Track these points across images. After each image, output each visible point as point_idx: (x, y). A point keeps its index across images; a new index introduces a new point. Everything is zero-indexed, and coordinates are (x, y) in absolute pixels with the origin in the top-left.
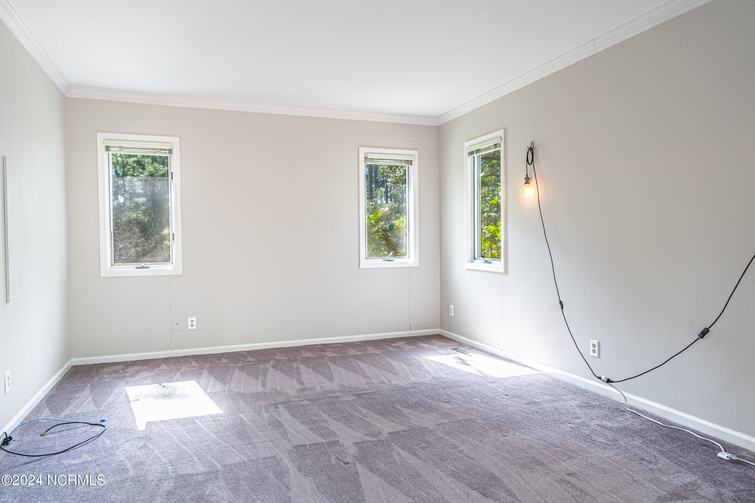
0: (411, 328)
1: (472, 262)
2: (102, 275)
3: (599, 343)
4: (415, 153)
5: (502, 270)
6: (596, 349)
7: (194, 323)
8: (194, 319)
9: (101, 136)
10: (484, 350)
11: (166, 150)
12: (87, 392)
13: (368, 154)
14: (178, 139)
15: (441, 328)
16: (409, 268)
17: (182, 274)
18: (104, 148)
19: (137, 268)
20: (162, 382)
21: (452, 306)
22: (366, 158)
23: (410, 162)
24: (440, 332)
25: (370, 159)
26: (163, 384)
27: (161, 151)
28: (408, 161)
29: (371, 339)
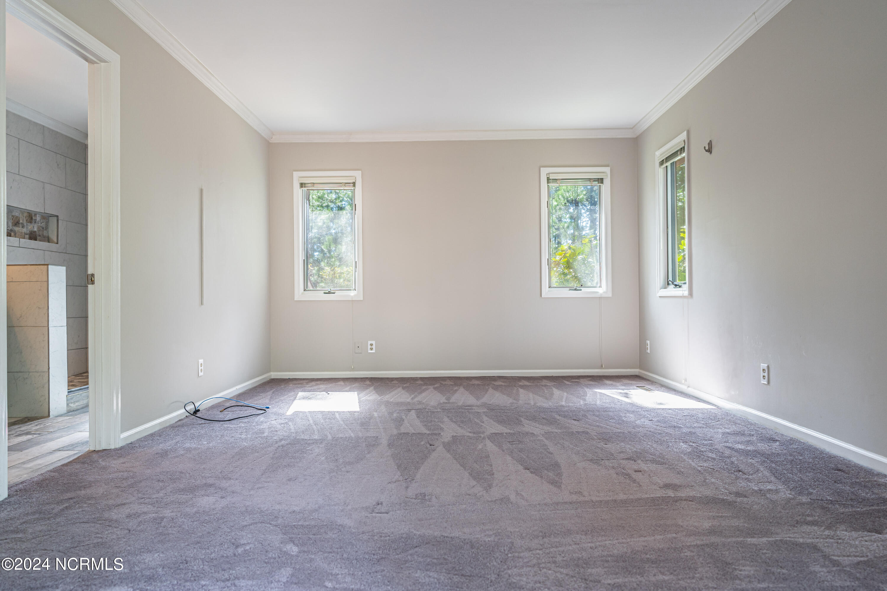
0: (602, 366)
1: (665, 288)
2: (296, 299)
3: (768, 367)
4: (607, 170)
5: (686, 293)
6: (766, 374)
7: (374, 347)
8: (374, 342)
9: (296, 175)
10: (674, 388)
11: (350, 183)
12: (270, 393)
13: (550, 175)
14: (360, 172)
15: (640, 368)
16: (600, 298)
17: (362, 299)
18: (299, 185)
19: (325, 293)
20: (329, 391)
21: (648, 342)
22: (548, 179)
23: (601, 181)
24: (639, 372)
25: (553, 179)
26: (329, 393)
27: (346, 185)
28: (599, 179)
29: (554, 375)
